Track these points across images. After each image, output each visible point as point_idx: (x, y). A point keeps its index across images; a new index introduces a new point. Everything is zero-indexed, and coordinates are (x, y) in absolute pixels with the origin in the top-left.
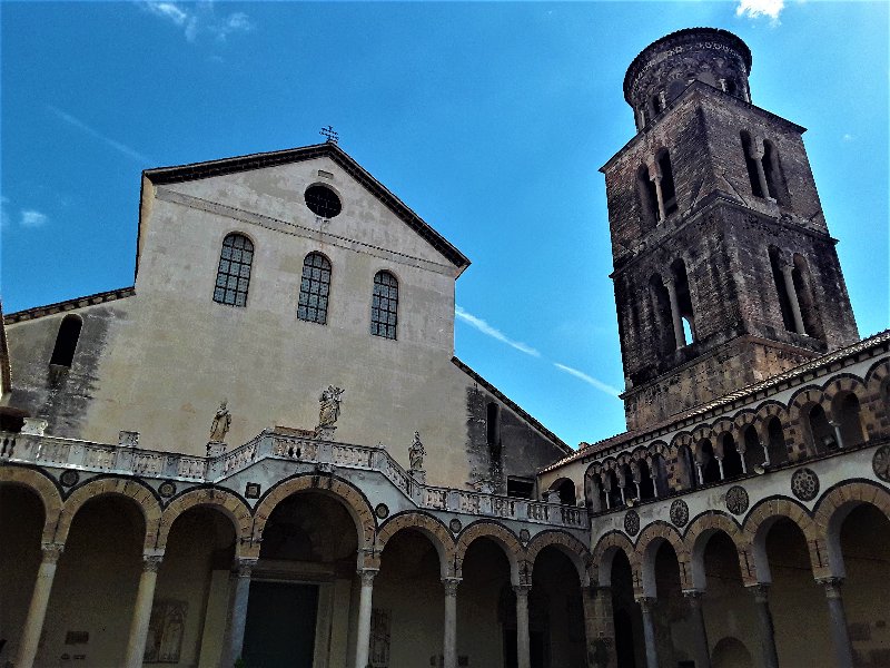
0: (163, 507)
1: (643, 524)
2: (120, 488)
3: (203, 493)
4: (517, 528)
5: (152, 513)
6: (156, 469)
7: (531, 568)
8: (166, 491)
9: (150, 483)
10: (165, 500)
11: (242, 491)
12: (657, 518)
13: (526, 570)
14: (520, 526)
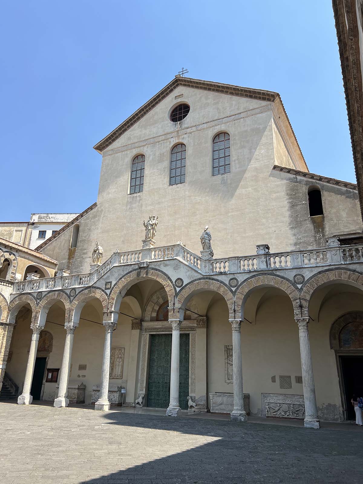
2: (55, 296)
3: (87, 291)
4: (292, 274)
5: (67, 306)
8: (72, 294)
10: (72, 298)
11: (103, 287)
13: (301, 306)
14: (294, 272)
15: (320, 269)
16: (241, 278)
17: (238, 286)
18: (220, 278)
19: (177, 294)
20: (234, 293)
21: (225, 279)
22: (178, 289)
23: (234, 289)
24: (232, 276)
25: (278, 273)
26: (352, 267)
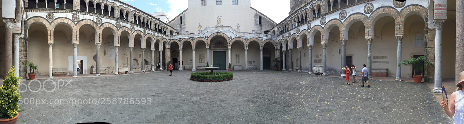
0: (193, 41)
1: (284, 37)
2: (187, 40)
3: (199, 38)
4: (260, 39)
5: (192, 43)
6: (191, 36)
7: (263, 46)
8: (193, 39)
9: (191, 38)
10: (193, 40)
11: (205, 38)
12: (286, 36)
13: (262, 46)
14: (261, 38)
15: (267, 39)
16: (248, 38)
17: (248, 40)
18: (243, 38)
19: (230, 41)
20: (246, 42)
21: (244, 38)
22: (231, 40)
23: (246, 41)
24: (246, 38)
25: (257, 38)
26: (273, 39)
